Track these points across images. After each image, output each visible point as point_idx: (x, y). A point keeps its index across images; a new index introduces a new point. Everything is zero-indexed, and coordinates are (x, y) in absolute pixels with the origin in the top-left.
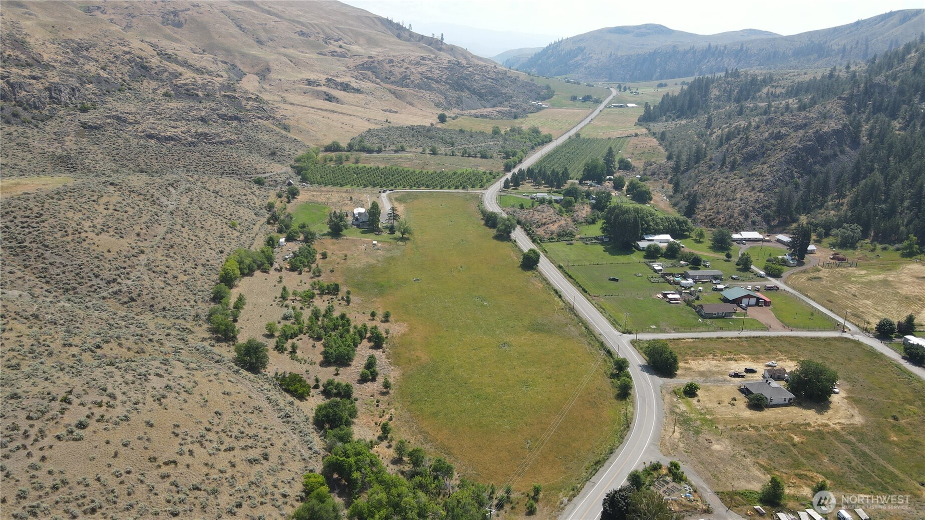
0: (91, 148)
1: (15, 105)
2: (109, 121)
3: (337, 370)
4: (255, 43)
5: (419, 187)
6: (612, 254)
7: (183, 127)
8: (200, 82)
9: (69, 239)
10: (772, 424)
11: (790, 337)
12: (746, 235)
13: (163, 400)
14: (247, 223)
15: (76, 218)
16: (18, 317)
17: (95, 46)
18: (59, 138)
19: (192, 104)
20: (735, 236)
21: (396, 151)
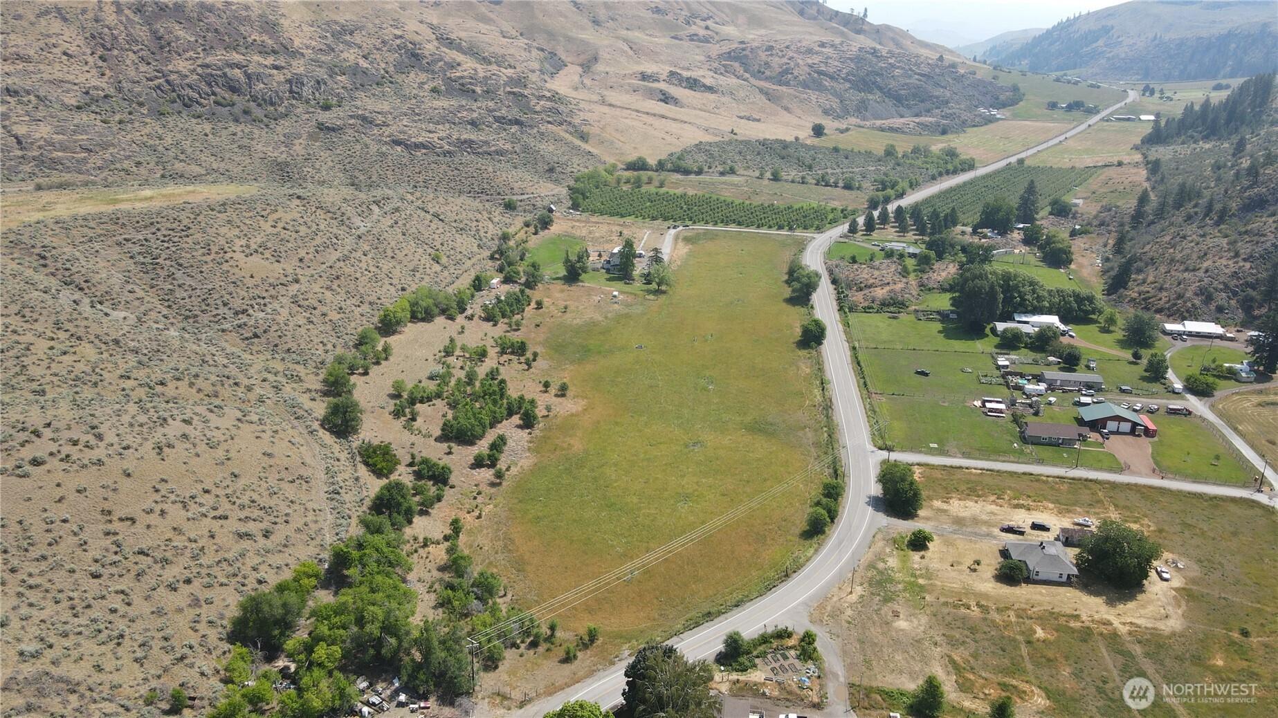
0: (322, 154)
1: (248, 101)
2: (352, 121)
3: (450, 448)
4: (590, 24)
5: (727, 224)
6: (948, 337)
7: (443, 131)
8: (481, 74)
9: (208, 258)
10: (1016, 607)
11: (1151, 487)
12: (1192, 326)
13: (166, 449)
14: (459, 257)
15: (229, 235)
16: (97, 341)
17: (361, 28)
18: (288, 141)
19: (464, 103)
20: (1170, 327)
21: (722, 174)
